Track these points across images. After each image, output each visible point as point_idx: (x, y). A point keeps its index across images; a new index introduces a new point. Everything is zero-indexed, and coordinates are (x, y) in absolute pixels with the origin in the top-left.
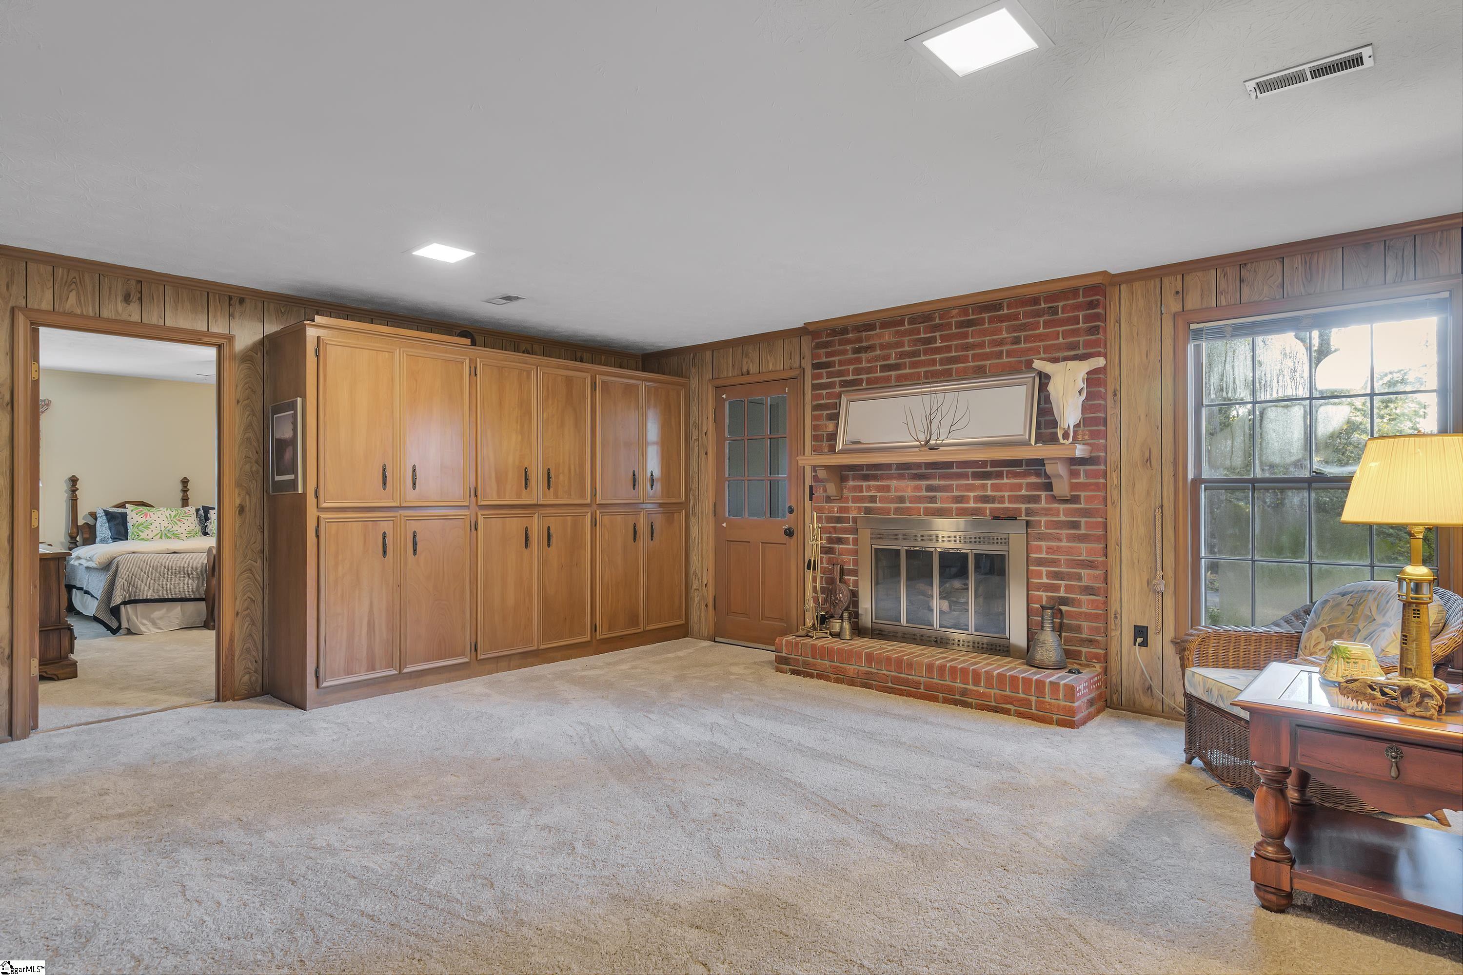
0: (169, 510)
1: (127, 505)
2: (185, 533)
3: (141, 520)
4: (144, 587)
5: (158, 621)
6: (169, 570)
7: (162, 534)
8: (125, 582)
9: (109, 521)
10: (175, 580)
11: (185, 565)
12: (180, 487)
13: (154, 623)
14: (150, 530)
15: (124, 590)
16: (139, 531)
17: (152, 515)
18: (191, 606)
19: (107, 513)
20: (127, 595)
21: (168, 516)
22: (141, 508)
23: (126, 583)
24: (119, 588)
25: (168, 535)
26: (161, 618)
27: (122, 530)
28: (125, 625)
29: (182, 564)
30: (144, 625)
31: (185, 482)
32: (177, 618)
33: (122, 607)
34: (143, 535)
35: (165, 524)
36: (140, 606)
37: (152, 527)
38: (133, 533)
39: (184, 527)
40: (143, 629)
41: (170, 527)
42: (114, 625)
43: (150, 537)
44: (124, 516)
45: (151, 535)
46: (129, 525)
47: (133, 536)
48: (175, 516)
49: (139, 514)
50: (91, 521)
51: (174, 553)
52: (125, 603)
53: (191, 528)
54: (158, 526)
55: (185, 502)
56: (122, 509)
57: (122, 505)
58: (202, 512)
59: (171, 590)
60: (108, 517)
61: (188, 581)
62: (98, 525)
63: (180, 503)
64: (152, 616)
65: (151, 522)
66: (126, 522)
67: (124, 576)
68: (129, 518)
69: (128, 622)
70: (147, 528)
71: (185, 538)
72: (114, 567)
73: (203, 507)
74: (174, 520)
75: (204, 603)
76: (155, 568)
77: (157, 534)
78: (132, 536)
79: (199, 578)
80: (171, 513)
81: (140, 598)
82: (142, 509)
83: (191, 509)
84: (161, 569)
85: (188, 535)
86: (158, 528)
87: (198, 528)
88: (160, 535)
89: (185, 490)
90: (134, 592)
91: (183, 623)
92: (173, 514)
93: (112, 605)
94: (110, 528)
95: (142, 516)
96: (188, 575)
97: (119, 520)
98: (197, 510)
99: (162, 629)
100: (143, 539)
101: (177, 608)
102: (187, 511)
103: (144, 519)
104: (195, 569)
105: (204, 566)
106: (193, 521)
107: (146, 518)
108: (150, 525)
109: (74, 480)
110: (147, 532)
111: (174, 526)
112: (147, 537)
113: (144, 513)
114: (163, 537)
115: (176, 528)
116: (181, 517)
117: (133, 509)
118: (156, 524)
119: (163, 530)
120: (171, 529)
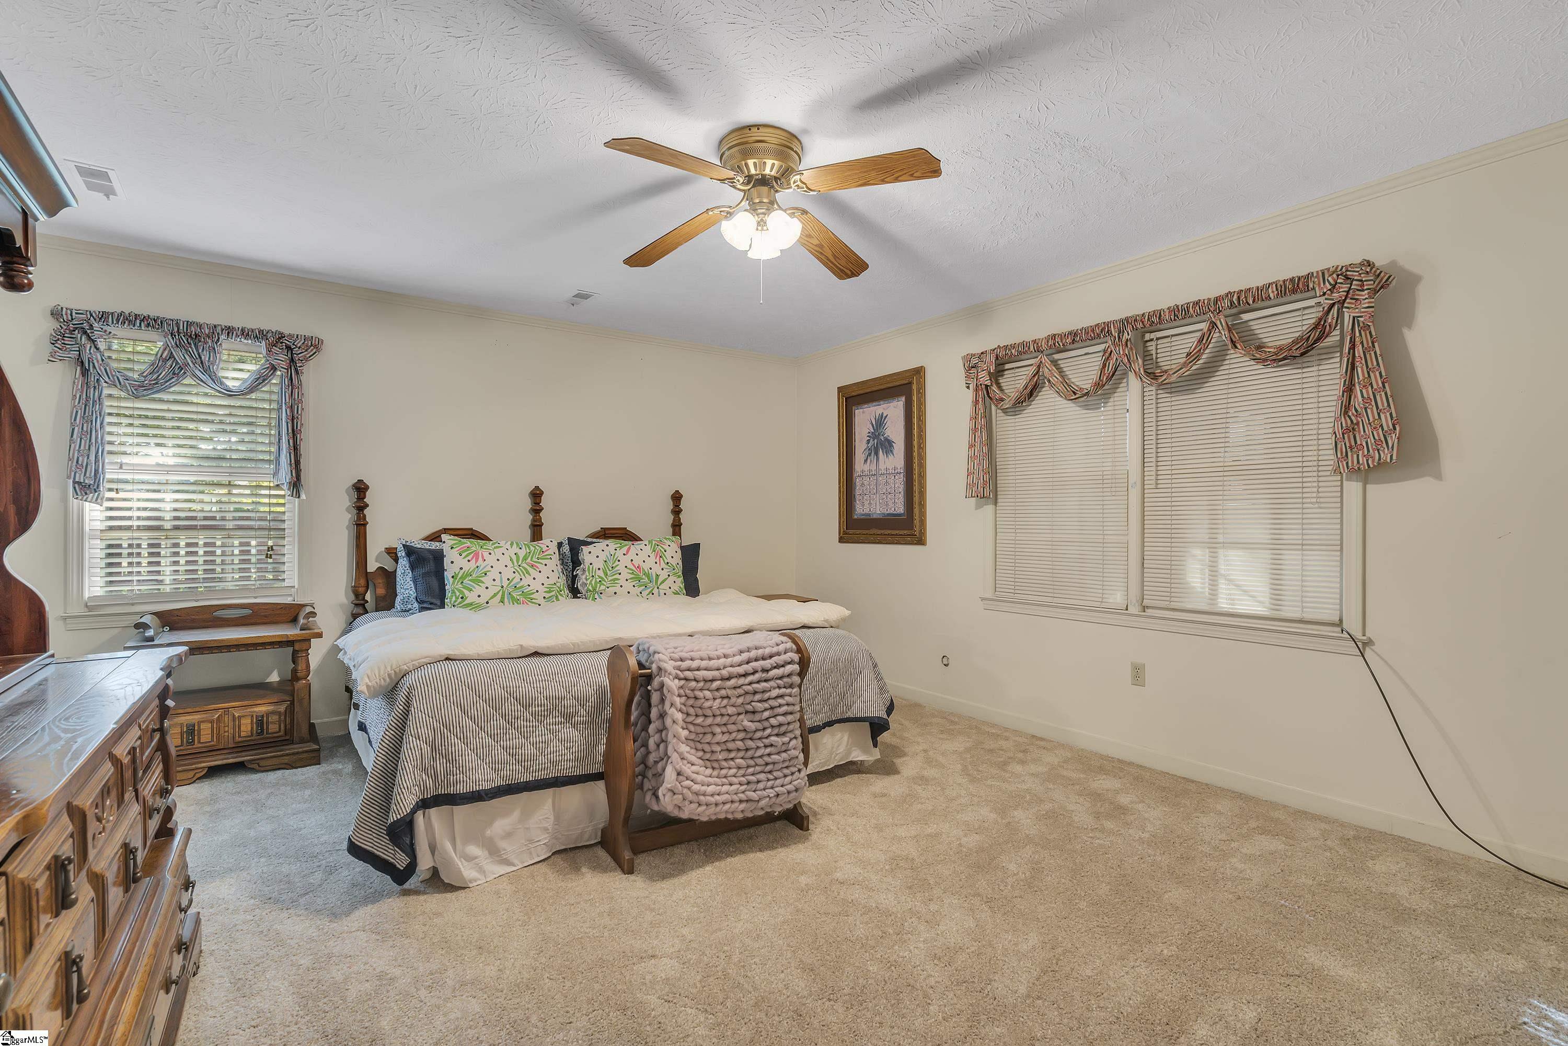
0: (515, 545)
1: (444, 537)
2: (542, 589)
3: (469, 566)
4: (469, 759)
5: (502, 844)
6: (526, 707)
7: (504, 593)
8: (424, 746)
9: (413, 567)
10: (540, 734)
11: (563, 692)
12: (528, 503)
13: (494, 852)
14: (484, 586)
15: (425, 770)
16: (465, 588)
17: (486, 554)
18: (573, 796)
19: (410, 551)
20: (429, 783)
21: (514, 557)
22: (467, 542)
23: (426, 749)
24: (409, 767)
25: (514, 594)
26: (508, 835)
27: (435, 583)
28: (425, 863)
29: (555, 690)
30: (469, 859)
31: (537, 495)
32: (546, 829)
33: (419, 818)
34: (471, 597)
35: (508, 573)
36: (461, 812)
37: (487, 580)
38: (453, 592)
39: (541, 578)
40: (468, 872)
41: (517, 580)
42: (401, 861)
43: (482, 600)
44: (438, 557)
45: (486, 596)
46: (448, 575)
47: (454, 599)
48: (525, 558)
49: (464, 555)
50: (388, 565)
51: (536, 654)
52: (425, 804)
53: (551, 581)
54: (497, 577)
55: (537, 531)
56: (438, 544)
57: (435, 537)
58: (566, 549)
59: (533, 759)
60: (412, 558)
61: (569, 732)
62: (399, 572)
63: (528, 533)
64: (488, 833)
65: (485, 570)
66: (443, 570)
67: (423, 731)
68: (446, 561)
69: (433, 853)
70: (478, 581)
71: (542, 601)
72: (401, 698)
73: (570, 540)
74: (524, 565)
75: (601, 784)
76: (495, 704)
77: (495, 595)
78: (451, 599)
79: (591, 723)
80: (517, 550)
81: (461, 789)
82: (469, 544)
83: (549, 543)
84: (511, 707)
85: (547, 596)
86: (498, 582)
87: (562, 581)
88: (499, 596)
89: (536, 510)
90: (447, 774)
91: (556, 838)
92: (522, 553)
93: (393, 817)
94: (415, 581)
95: (469, 558)
96: (568, 717)
97: (431, 566)
98: (560, 545)
99: (514, 865)
100: (471, 604)
101: (546, 800)
102: (545, 548)
103: (473, 565)
104: (581, 701)
105: (601, 692)
106: (555, 568)
107: (476, 561)
108: (483, 576)
109: (360, 489)
110: (479, 590)
111: (523, 577)
112: (478, 600)
113: (472, 553)
114: (506, 599)
115: (527, 580)
116: (534, 559)
117: (454, 544)
118: (493, 574)
119: (505, 586)
120: (518, 583)
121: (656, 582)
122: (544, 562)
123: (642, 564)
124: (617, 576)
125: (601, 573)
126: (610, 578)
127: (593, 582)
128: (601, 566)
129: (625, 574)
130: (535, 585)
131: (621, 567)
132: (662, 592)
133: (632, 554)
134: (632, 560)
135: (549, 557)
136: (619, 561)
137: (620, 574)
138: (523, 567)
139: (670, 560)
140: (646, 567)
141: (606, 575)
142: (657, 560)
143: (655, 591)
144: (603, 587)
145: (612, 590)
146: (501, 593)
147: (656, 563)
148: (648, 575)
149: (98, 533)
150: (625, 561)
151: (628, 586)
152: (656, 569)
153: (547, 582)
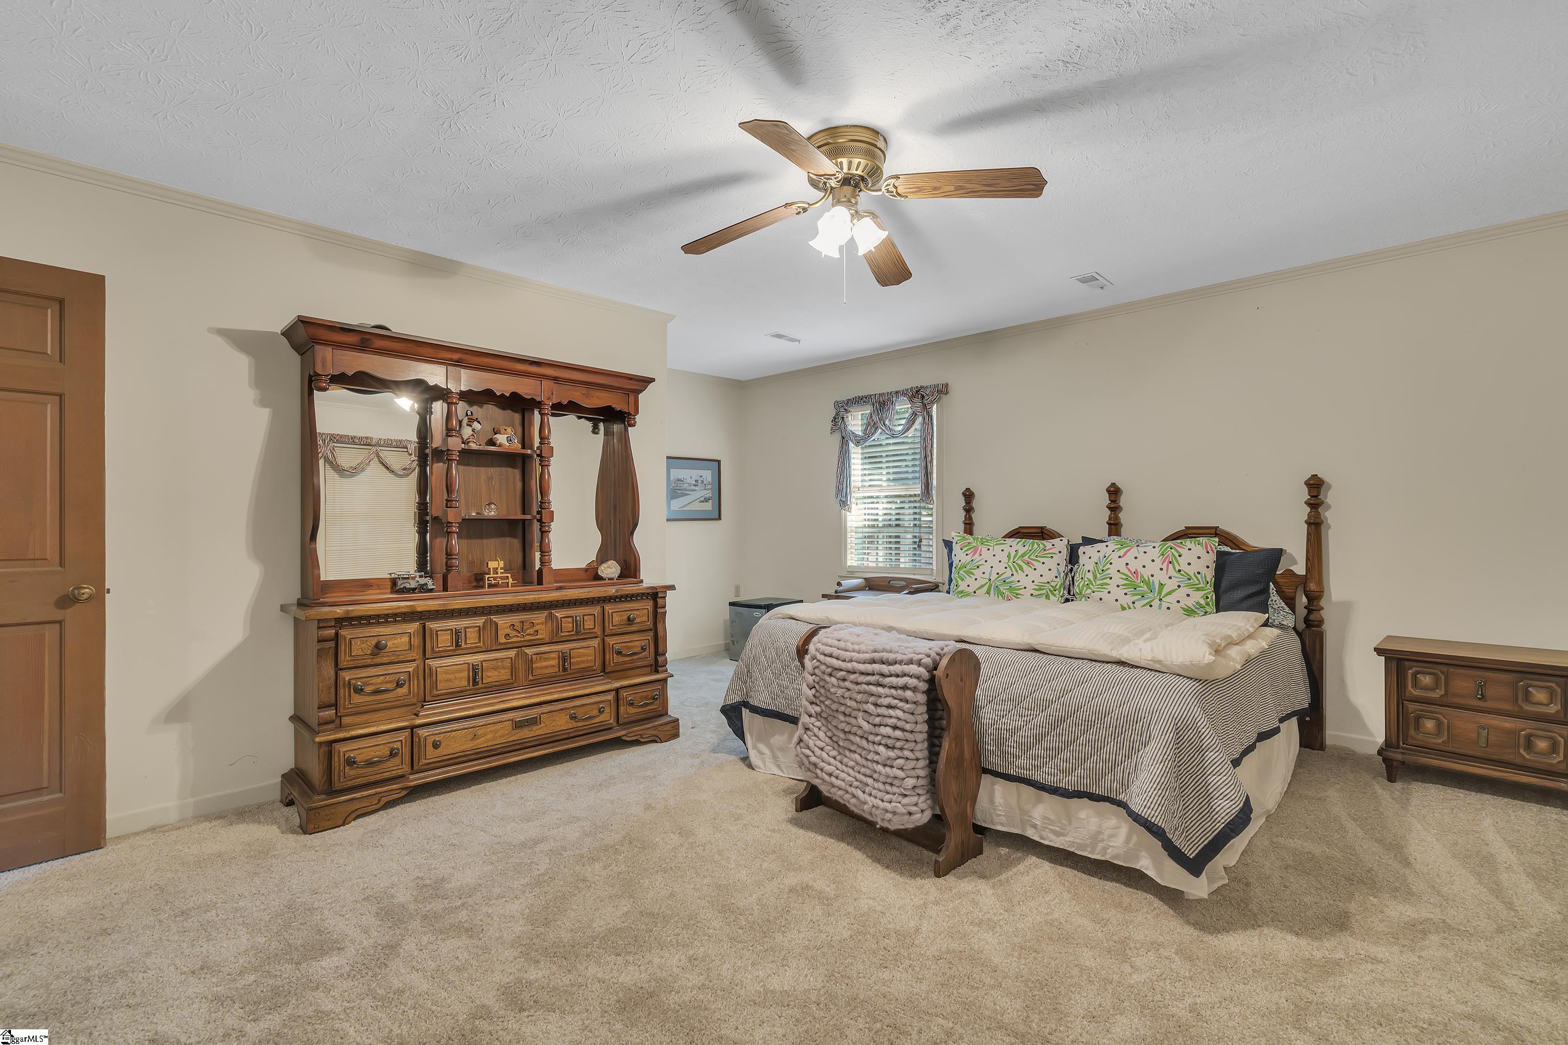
2: (1031, 586)
17: (984, 550)
21: (1011, 554)
25: (1002, 588)
31: (1114, 492)
34: (963, 586)
35: (1001, 568)
37: (978, 573)
39: (1034, 576)
41: (1008, 575)
43: (971, 590)
45: (974, 585)
46: (954, 566)
48: (1023, 556)
49: (964, 549)
53: (1045, 580)
54: (988, 571)
65: (978, 564)
66: (953, 561)
68: (954, 553)
70: (969, 573)
71: (1029, 598)
74: (1020, 562)
77: (982, 586)
82: (971, 540)
85: (1035, 593)
86: (986, 576)
88: (986, 588)
95: (969, 552)
100: (962, 592)
102: (1049, 547)
103: (969, 558)
106: (1054, 568)
107: (973, 556)
108: (975, 569)
109: (969, 496)
110: (969, 580)
111: (1015, 573)
112: (967, 589)
113: (972, 548)
114: (992, 592)
115: (1019, 576)
116: (1032, 557)
117: (959, 540)
118: (986, 568)
119: (992, 580)
120: (1009, 578)
121: (1160, 593)
122: (1042, 560)
123: (1141, 570)
124: (1108, 581)
125: (1090, 576)
126: (1099, 582)
127: (1081, 585)
128: (1092, 569)
129: (1117, 579)
130: (1025, 582)
131: (1112, 571)
132: (1165, 605)
133: (1129, 558)
134: (1127, 564)
135: (1050, 556)
136: (1111, 564)
137: (1111, 578)
138: (1017, 564)
139: (1184, 567)
140: (1146, 573)
141: (1095, 577)
142: (1164, 566)
143: (1156, 603)
144: (1089, 591)
145: (1098, 595)
146: (988, 585)
147: (1161, 569)
148: (1148, 584)
149: (854, 529)
150: (1119, 564)
151: (1118, 593)
152: (1161, 577)
153: (1038, 580)
